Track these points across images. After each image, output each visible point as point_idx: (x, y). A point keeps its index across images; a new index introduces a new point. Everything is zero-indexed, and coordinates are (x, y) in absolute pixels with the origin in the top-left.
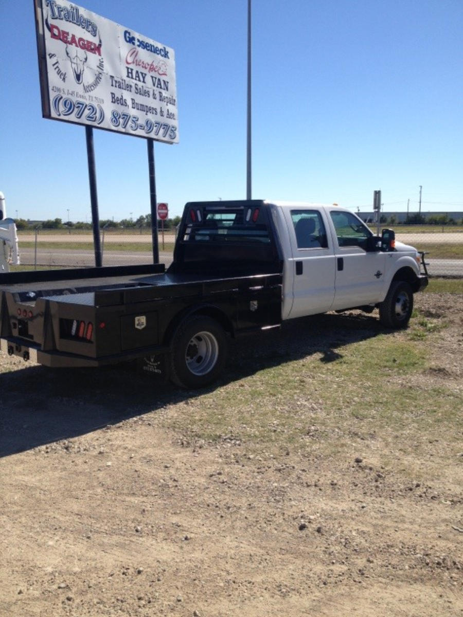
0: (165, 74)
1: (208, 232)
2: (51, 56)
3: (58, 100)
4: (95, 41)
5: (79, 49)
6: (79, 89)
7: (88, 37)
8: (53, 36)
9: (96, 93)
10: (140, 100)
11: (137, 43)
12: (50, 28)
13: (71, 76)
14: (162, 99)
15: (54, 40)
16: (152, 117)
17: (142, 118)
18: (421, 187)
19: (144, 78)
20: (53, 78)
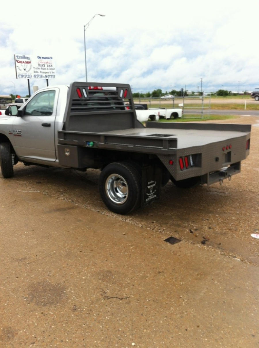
0: (51, 63)
2: (17, 66)
3: (19, 76)
4: (29, 61)
5: (25, 64)
6: (25, 72)
7: (27, 60)
8: (18, 62)
9: (30, 72)
10: (43, 71)
11: (42, 58)
12: (17, 61)
13: (23, 70)
14: (50, 69)
15: (18, 63)
16: (47, 74)
17: (44, 75)
19: (44, 66)
20: (18, 71)
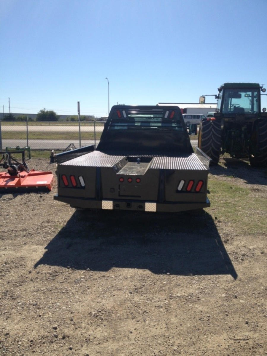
1: (126, 124)
18: (9, 98)
